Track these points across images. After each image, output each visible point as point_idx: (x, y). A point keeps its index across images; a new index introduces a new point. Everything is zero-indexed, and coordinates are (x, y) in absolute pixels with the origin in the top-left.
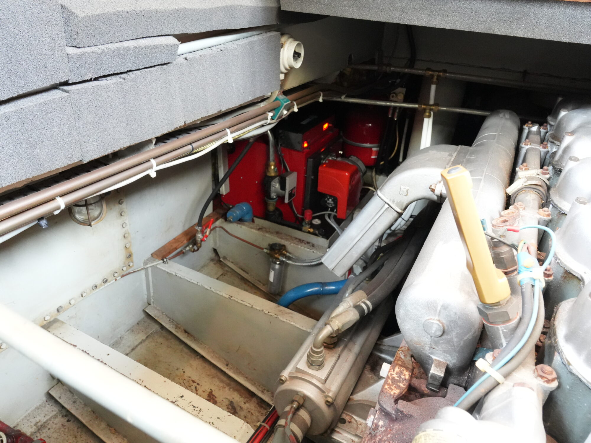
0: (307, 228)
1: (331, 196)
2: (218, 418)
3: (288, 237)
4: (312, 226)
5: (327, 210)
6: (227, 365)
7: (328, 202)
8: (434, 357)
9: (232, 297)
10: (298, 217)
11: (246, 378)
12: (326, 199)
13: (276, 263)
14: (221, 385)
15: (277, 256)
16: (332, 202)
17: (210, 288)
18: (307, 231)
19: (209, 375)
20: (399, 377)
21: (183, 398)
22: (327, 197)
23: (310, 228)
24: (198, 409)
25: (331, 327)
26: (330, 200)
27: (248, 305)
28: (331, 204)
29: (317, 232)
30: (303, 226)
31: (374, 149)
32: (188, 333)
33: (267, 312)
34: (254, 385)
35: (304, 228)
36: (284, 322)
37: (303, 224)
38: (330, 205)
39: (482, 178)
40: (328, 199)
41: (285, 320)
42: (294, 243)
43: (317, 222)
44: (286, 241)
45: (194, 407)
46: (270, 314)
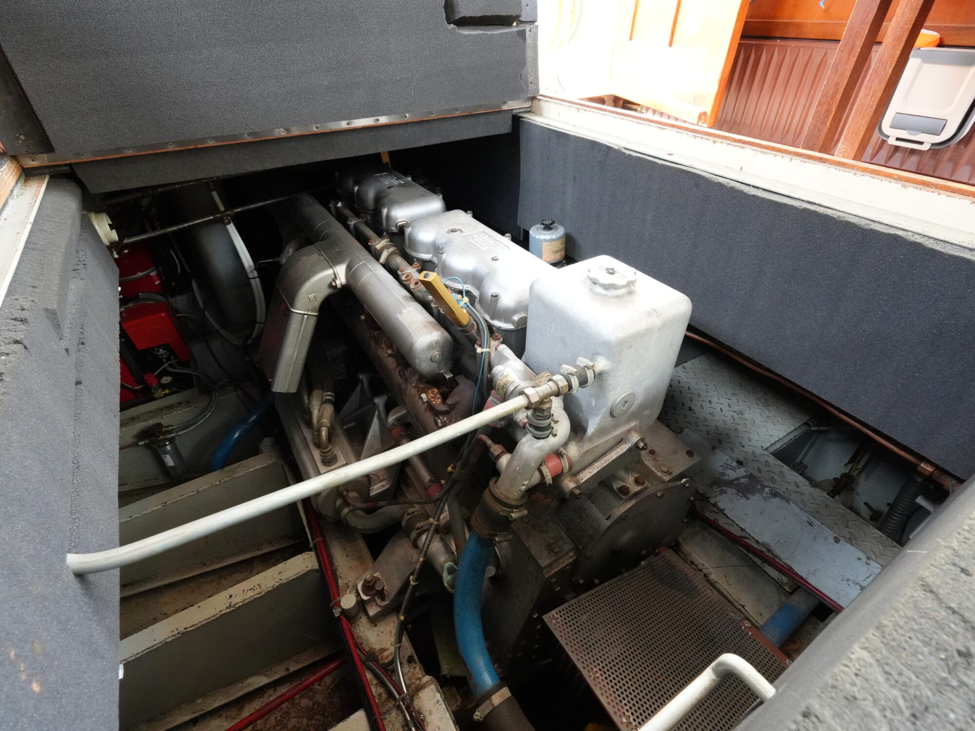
0: (160, 393)
1: (159, 347)
2: (280, 573)
3: (151, 415)
4: (164, 387)
5: (163, 363)
6: (205, 565)
7: (159, 353)
8: (441, 372)
9: (166, 503)
10: (137, 390)
11: (233, 555)
12: (155, 352)
13: (166, 445)
14: (214, 584)
15: (161, 438)
16: (165, 351)
17: (130, 517)
18: (163, 395)
19: (193, 591)
20: (434, 394)
21: (233, 597)
22: (155, 350)
23: (164, 390)
24: (257, 587)
25: (325, 426)
26: (161, 350)
27: (192, 494)
28: (165, 353)
29: (174, 389)
30: (152, 393)
31: (152, 274)
32: (130, 584)
33: (218, 483)
34: (246, 552)
35: (157, 395)
36: (242, 475)
37: (153, 390)
38: (164, 355)
39: (364, 262)
40: (158, 351)
41: (242, 474)
42: (165, 415)
43: (166, 380)
44: (154, 418)
45: (251, 589)
46: (222, 481)
